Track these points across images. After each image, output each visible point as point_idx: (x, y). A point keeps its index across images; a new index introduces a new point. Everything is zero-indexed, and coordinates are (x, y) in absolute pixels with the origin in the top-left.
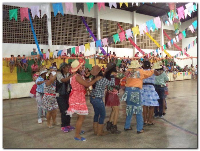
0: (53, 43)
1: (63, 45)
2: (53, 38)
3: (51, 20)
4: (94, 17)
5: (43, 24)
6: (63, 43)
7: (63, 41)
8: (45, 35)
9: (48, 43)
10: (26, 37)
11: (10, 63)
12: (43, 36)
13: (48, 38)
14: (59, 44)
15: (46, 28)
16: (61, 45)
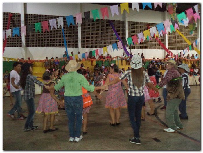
0: (83, 46)
1: (92, 48)
2: (83, 42)
3: (80, 26)
4: (122, 20)
5: (74, 29)
6: (92, 46)
7: (92, 44)
8: (76, 39)
9: (78, 46)
10: (59, 41)
11: (45, 64)
12: (74, 40)
13: (78, 42)
14: (88, 46)
15: (76, 33)
16: (90, 48)
